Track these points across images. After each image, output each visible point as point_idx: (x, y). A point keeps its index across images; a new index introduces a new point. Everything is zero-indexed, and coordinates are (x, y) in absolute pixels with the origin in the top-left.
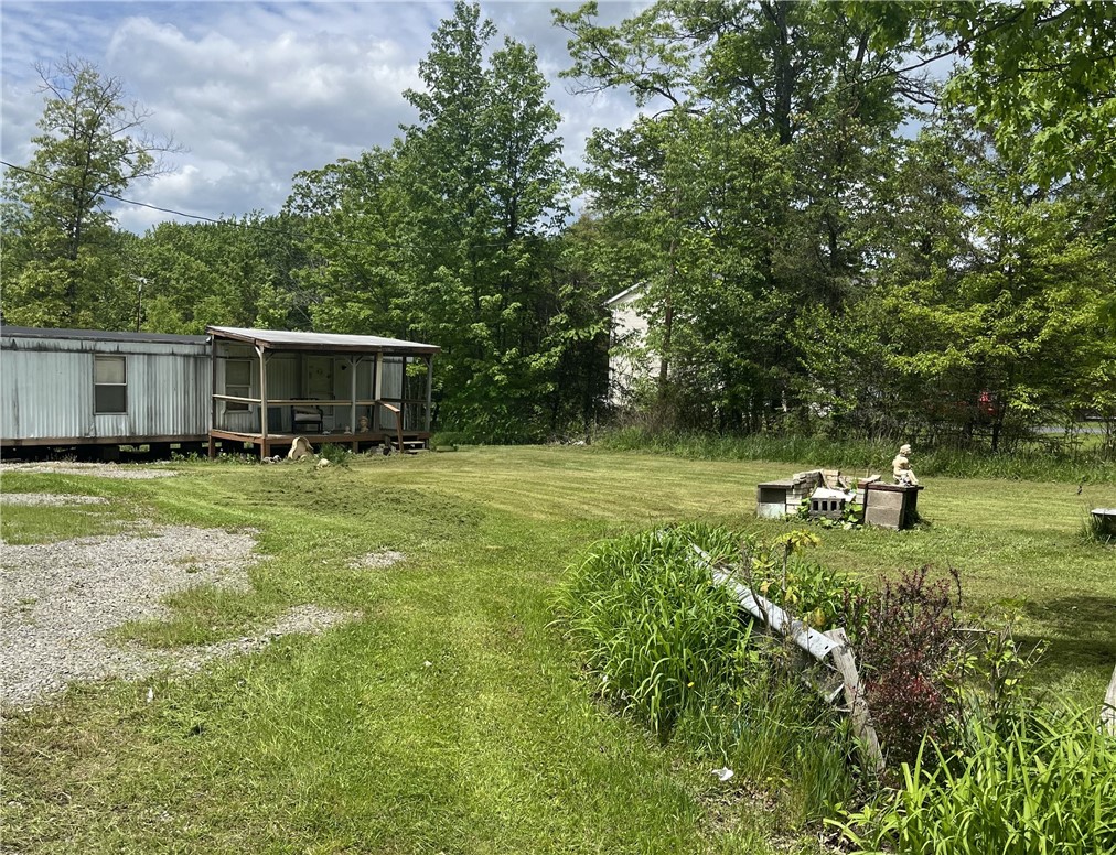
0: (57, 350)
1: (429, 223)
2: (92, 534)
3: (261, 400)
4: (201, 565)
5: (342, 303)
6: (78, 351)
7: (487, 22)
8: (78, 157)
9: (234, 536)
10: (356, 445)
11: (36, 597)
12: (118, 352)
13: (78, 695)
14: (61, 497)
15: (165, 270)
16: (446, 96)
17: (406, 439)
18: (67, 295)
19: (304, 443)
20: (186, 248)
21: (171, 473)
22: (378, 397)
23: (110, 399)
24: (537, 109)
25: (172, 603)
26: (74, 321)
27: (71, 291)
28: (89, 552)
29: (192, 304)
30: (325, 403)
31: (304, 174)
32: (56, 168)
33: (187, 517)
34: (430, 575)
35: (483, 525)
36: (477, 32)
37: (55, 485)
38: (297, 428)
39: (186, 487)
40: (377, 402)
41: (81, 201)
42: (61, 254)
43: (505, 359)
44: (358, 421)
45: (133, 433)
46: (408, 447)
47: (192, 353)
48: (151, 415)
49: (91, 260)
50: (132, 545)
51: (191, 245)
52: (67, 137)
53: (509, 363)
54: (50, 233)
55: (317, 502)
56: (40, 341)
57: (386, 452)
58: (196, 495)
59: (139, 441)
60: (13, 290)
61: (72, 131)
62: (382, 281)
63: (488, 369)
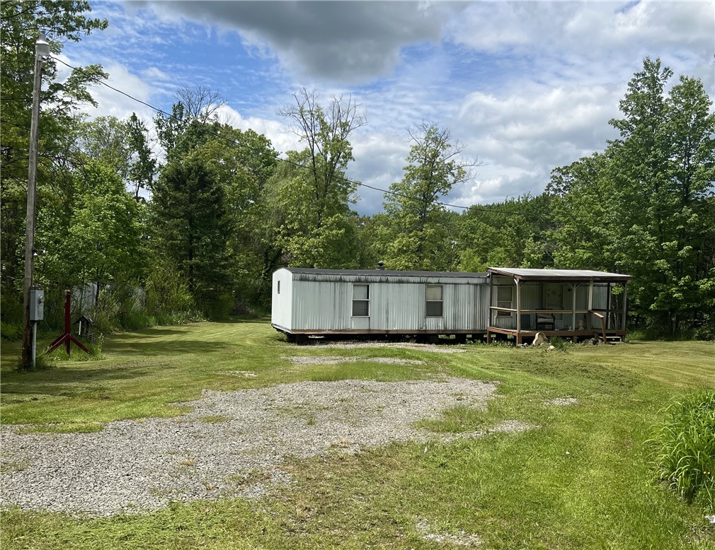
0: (408, 282)
1: (628, 198)
2: (415, 379)
3: (517, 310)
4: (465, 397)
5: (573, 250)
6: (418, 283)
7: (666, 69)
8: (427, 176)
9: (486, 385)
10: (575, 338)
11: (384, 405)
12: (439, 283)
13: (395, 446)
14: (404, 360)
15: (472, 233)
16: (638, 118)
17: (608, 335)
18: (417, 251)
19: (542, 336)
20: (486, 220)
21: (463, 351)
22: (590, 308)
23: (434, 309)
24: (706, 118)
25: (446, 413)
26: (421, 265)
27: (420, 249)
28: (412, 387)
29: (487, 252)
30: (557, 312)
31: (559, 170)
32: (415, 182)
33: (464, 374)
34: (588, 411)
35: (636, 388)
36: (659, 76)
37: (402, 354)
38: (540, 327)
39: (467, 358)
40: (589, 311)
41: (428, 199)
42: (415, 228)
43: (681, 283)
44: (577, 323)
45: (445, 328)
46: (611, 340)
47: (479, 283)
48: (455, 318)
49: (430, 231)
50: (433, 386)
51: (488, 218)
52: (421, 164)
53: (684, 285)
54: (410, 218)
55: (537, 370)
56: (400, 278)
57: (595, 343)
58: (472, 363)
59: (449, 333)
60: (391, 250)
61: (423, 161)
62: (598, 236)
63: (669, 289)
